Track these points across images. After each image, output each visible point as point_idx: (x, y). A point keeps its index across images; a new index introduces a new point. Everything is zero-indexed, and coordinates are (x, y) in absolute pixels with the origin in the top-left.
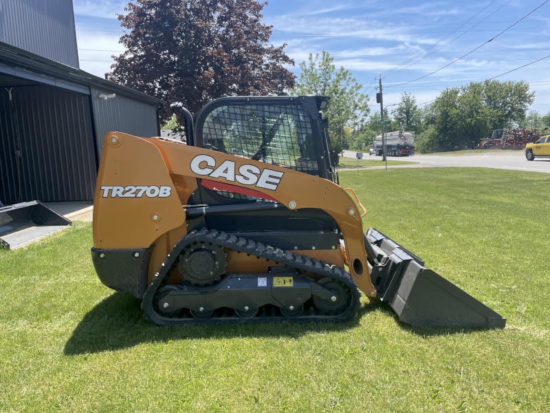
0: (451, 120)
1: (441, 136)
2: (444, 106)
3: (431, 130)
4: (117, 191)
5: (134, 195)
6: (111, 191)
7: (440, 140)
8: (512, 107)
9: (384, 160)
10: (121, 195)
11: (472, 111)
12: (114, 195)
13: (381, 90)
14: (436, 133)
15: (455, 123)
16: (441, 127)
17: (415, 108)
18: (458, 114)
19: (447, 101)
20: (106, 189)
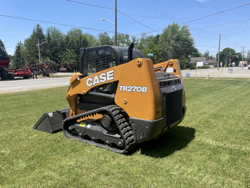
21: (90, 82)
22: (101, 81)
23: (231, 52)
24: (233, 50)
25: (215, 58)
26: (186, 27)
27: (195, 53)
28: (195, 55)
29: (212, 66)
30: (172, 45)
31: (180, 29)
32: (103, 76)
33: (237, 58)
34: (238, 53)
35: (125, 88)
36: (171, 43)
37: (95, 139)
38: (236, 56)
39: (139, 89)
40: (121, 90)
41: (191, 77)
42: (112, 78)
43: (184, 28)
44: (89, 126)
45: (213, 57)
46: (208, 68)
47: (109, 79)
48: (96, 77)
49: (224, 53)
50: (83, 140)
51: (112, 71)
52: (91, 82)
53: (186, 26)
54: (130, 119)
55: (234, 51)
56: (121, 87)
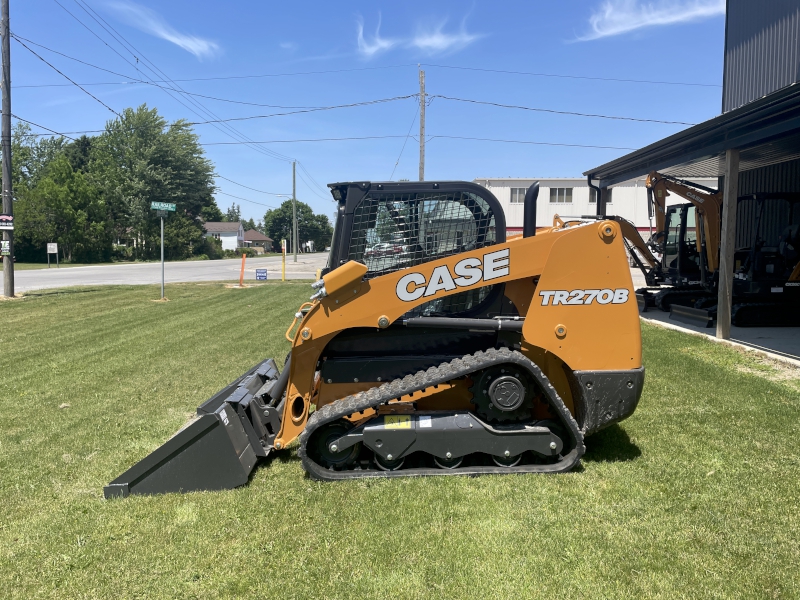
21: (412, 287)
22: (461, 282)
23: (303, 213)
24: (306, 206)
25: (260, 226)
26: (186, 125)
27: (209, 209)
28: (210, 214)
29: (260, 250)
30: (142, 177)
31: (166, 130)
32: (468, 267)
33: (317, 228)
34: (319, 216)
35: (561, 297)
36: (137, 169)
37: (455, 457)
38: (315, 222)
39: (605, 296)
40: (545, 302)
41: (272, 281)
42: (505, 271)
43: (177, 127)
44: (426, 423)
45: (256, 224)
46: (253, 256)
47: (490, 274)
48: (442, 272)
49: (285, 213)
50: (400, 471)
51: (505, 253)
52: (418, 286)
53: (185, 122)
54: (580, 375)
55: (310, 211)
56: (547, 294)
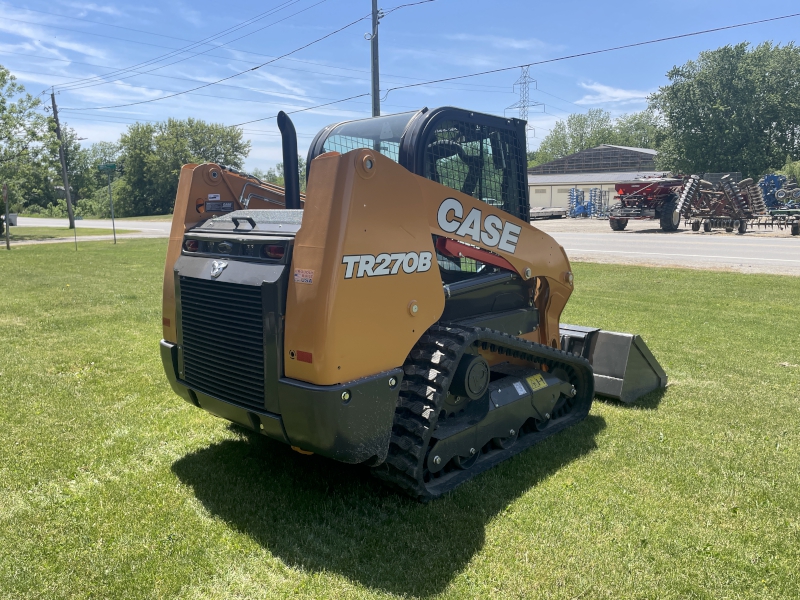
0: (149, 170)
1: (137, 193)
2: (135, 148)
3: (119, 183)
4: (366, 265)
5: (387, 271)
6: (357, 264)
7: (135, 198)
8: (225, 159)
9: (72, 226)
10: (370, 273)
11: (177, 160)
12: (360, 274)
13: (55, 112)
14: (129, 188)
15: (155, 175)
16: (134, 179)
17: (76, 148)
18: (158, 162)
19: (139, 141)
20: (350, 260)
